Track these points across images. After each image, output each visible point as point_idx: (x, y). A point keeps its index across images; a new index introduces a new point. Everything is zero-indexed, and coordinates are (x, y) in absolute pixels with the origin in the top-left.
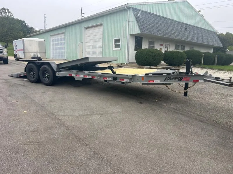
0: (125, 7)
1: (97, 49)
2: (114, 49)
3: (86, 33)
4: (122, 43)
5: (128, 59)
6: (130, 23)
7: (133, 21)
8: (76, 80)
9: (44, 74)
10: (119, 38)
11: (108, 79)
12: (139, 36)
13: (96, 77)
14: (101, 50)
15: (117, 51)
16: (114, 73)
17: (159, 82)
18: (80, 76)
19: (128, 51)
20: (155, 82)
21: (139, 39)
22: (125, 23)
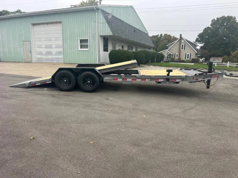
0: (95, 8)
1: (54, 48)
2: (80, 49)
3: (33, 30)
4: (91, 44)
5: (99, 60)
6: (99, 24)
7: (103, 23)
8: (123, 83)
9: (85, 81)
10: (85, 38)
11: (160, 80)
12: (106, 37)
13: (147, 80)
14: (61, 50)
15: (85, 51)
16: (168, 75)
17: (201, 80)
18: (128, 80)
19: (99, 51)
20: (199, 80)
21: (106, 40)
22: (93, 23)
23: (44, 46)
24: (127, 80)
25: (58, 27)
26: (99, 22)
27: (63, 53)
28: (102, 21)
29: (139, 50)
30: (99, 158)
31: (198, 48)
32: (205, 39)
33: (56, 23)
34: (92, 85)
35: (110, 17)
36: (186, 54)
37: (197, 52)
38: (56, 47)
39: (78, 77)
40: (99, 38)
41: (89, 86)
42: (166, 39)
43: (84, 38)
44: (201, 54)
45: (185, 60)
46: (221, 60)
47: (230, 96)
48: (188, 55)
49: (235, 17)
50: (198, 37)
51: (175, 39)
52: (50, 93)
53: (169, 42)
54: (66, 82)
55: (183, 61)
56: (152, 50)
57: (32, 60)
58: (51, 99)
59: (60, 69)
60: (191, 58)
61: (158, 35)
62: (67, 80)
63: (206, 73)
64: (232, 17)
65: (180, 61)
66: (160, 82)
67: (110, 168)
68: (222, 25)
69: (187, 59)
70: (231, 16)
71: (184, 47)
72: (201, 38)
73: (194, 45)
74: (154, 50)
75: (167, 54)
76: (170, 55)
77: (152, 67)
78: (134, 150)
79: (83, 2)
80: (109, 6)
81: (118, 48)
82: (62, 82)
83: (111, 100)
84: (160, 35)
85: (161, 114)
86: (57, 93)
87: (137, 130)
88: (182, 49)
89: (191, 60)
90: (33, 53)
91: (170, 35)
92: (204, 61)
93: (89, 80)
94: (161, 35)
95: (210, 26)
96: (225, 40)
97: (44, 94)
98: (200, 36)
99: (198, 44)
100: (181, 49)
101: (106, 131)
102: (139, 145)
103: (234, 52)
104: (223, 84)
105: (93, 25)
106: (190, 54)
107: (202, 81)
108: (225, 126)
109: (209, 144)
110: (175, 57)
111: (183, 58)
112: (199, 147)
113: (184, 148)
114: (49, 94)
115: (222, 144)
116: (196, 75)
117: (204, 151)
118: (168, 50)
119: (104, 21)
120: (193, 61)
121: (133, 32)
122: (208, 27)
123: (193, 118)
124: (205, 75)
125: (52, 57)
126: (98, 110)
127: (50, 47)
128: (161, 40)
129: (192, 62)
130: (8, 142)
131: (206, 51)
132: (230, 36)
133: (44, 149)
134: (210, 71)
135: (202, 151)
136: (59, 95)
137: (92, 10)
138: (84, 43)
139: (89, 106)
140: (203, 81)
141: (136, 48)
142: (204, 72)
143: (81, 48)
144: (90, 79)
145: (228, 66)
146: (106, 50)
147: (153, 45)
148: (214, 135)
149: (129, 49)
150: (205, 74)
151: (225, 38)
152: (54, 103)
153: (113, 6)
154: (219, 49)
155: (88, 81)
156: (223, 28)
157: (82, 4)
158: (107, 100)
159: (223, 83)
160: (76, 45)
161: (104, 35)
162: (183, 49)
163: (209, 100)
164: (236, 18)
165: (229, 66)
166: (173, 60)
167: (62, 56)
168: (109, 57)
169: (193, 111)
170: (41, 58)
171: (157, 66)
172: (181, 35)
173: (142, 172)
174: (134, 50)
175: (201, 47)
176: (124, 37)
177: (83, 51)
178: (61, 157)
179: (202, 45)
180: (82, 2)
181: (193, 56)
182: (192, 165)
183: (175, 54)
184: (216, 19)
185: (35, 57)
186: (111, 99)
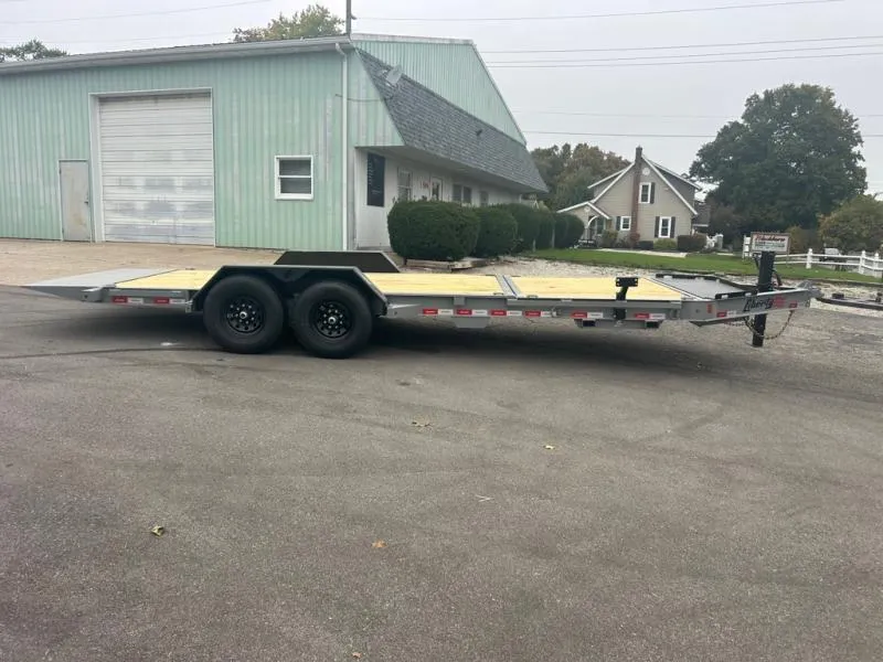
0: (337, 46)
1: (179, 190)
2: (278, 194)
3: (101, 120)
4: (321, 177)
5: (352, 237)
6: (354, 105)
7: (367, 101)
8: (459, 326)
9: (317, 316)
10: (301, 154)
11: (591, 316)
12: (378, 153)
13: (543, 314)
14: (208, 196)
15: (297, 204)
16: (621, 296)
17: (735, 316)
18: (475, 313)
19: (350, 205)
20: (728, 316)
21: (376, 162)
22: (329, 101)
23: (140, 182)
24: (470, 313)
25: (198, 113)
26: (354, 96)
27: (215, 208)
28: (363, 92)
29: (493, 201)
30: (416, 600)
31: (700, 196)
32: (721, 167)
33: (189, 95)
34: (342, 331)
35: (393, 80)
36: (658, 219)
37: (696, 213)
38: (188, 187)
39: (290, 303)
40: (353, 154)
41: (335, 334)
42: (585, 163)
43: (297, 156)
44: (711, 222)
45: (655, 240)
46: (786, 242)
47: (833, 373)
48: (665, 222)
49: (828, 90)
50: (699, 159)
51: (617, 163)
52: (184, 361)
53: (593, 174)
54: (249, 318)
55: (648, 246)
56: (534, 204)
57: (93, 230)
58: (192, 382)
59: (226, 272)
60: (676, 235)
61: (556, 148)
62: (249, 311)
63: (753, 290)
64: (821, 90)
65: (635, 242)
66: (590, 324)
67: (464, 638)
68: (782, 116)
69: (660, 236)
70: (816, 87)
71: (649, 195)
72: (710, 160)
73: (687, 188)
74: (542, 202)
75: (590, 217)
76: (601, 220)
77: (541, 264)
78: (539, 571)
79: (281, 19)
80: (391, 40)
81: (419, 194)
82: (232, 319)
83: (419, 389)
84: (560, 149)
85: (605, 438)
86: (214, 362)
87: (535, 500)
88: (643, 200)
89: (675, 240)
90: (99, 205)
91: (596, 148)
92: (721, 243)
93: (333, 314)
94: (567, 147)
95: (741, 121)
96: (794, 170)
97: (164, 364)
98: (706, 153)
99: (698, 184)
100: (640, 201)
101: (423, 502)
102: (549, 554)
103: (829, 215)
104: (803, 331)
105: (329, 106)
106: (673, 220)
107: (736, 319)
108: (837, 483)
109: (791, 547)
110: (618, 228)
111: (646, 233)
112: (761, 558)
113: (710, 562)
114: (184, 364)
115: (837, 546)
116: (718, 296)
117: (779, 572)
118: (595, 204)
119: (373, 93)
120: (685, 244)
121: (473, 136)
122: (735, 124)
123: (721, 453)
124: (750, 299)
125: (172, 221)
126: (377, 424)
127: (167, 185)
128: (566, 165)
129: (680, 250)
130: (69, 543)
131: (729, 210)
132: (811, 157)
133: (210, 571)
134: (765, 285)
135: (776, 573)
136: (224, 367)
137: (329, 53)
138: (294, 173)
139: (341, 409)
140: (743, 318)
141: (484, 197)
142: (746, 288)
143: (283, 191)
144: (336, 307)
145: (808, 266)
146: (375, 199)
147: (542, 187)
148: (805, 517)
149: (456, 196)
150: (748, 294)
151: (794, 165)
152: (209, 397)
153: (402, 40)
154: (772, 204)
155: (329, 315)
156: (786, 129)
157: (279, 28)
158: (403, 388)
159: (804, 326)
160: (266, 181)
161: (371, 144)
162: (646, 200)
163: (764, 390)
164: (833, 94)
165: (813, 265)
166: (611, 241)
167: (210, 221)
168: (390, 228)
169: (718, 430)
170: (128, 227)
171: (561, 261)
172: (639, 151)
173: (579, 650)
174: (476, 202)
175: (711, 195)
176: (442, 155)
177: (290, 203)
178: (279, 599)
179: (713, 187)
180: (277, 20)
181: (684, 228)
182: (749, 621)
183: (619, 218)
184: (762, 96)
185: (106, 221)
186: (418, 382)
